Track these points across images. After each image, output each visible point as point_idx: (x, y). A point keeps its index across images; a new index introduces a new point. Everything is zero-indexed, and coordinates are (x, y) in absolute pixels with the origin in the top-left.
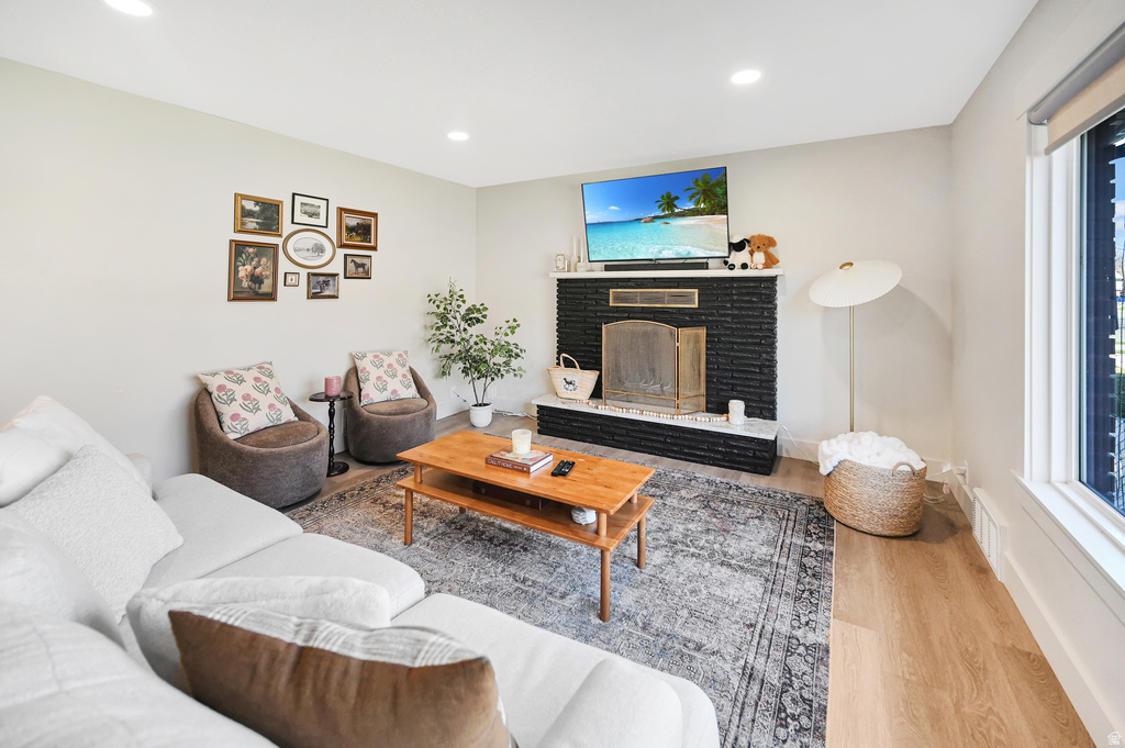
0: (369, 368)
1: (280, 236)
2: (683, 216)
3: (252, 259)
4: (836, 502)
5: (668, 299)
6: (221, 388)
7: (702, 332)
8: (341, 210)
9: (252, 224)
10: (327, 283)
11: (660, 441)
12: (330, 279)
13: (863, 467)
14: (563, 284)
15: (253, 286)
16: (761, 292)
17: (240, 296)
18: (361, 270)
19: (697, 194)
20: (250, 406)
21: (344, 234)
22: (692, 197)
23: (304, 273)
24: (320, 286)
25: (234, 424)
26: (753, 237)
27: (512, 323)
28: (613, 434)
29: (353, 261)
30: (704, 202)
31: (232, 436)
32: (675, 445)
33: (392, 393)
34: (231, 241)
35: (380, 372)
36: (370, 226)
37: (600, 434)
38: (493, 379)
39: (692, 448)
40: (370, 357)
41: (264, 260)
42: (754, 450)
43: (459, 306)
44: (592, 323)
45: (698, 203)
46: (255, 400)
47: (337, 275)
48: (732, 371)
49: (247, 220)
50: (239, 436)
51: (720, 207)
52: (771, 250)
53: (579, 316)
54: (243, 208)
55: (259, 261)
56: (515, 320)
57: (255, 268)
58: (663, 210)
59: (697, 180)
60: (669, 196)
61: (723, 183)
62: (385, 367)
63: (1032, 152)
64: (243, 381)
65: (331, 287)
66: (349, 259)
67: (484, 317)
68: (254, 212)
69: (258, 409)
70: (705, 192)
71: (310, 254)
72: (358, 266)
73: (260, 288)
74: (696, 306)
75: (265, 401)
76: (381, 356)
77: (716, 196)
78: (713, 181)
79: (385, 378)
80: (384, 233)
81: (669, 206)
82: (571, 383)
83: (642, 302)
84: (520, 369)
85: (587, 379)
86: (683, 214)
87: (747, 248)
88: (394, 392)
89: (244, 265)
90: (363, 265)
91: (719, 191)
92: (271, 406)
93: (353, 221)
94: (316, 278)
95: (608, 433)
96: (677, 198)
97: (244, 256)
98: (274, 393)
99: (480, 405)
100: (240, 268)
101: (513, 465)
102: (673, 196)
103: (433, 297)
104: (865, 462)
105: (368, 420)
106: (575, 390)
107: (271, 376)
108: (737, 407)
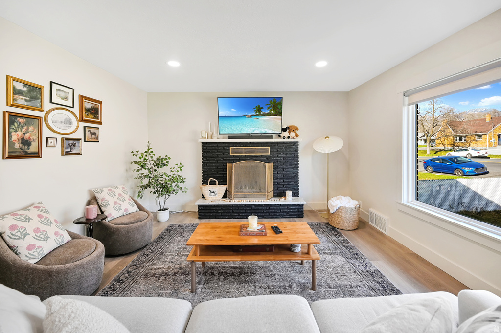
0: (107, 197)
1: (42, 111)
2: (264, 116)
3: (22, 127)
4: (337, 222)
5: (257, 151)
6: (13, 228)
7: (272, 164)
8: (82, 97)
9: (21, 100)
10: (74, 145)
11: (261, 212)
12: (76, 142)
13: (347, 208)
14: (205, 145)
15: (23, 148)
16: (293, 147)
17: (13, 155)
18: (94, 136)
19: (271, 107)
20: (42, 236)
21: (84, 113)
22: (269, 108)
23: (59, 137)
24: (70, 147)
25: (31, 252)
26: (290, 126)
27: (179, 165)
28: (239, 213)
29: (89, 131)
30: (273, 110)
31: (32, 262)
32: (268, 212)
33: (125, 211)
34: (5, 113)
35: (115, 199)
36: (98, 109)
37: (233, 214)
38: (169, 195)
39: (275, 212)
40: (106, 191)
41: (31, 128)
42: (298, 209)
43: (152, 157)
44: (221, 163)
45: (271, 111)
46: (44, 231)
47: (81, 139)
48: (283, 179)
49: (18, 97)
50: (38, 260)
51: (280, 113)
52: (297, 131)
53: (214, 160)
54: (14, 88)
55: (28, 129)
56: (181, 164)
57: (24, 134)
58: (256, 113)
59: (271, 101)
60: (259, 107)
61: (281, 104)
62: (117, 196)
63: (404, 105)
64: (29, 219)
65: (77, 147)
66: (87, 129)
67: (168, 162)
68: (23, 92)
69: (48, 237)
70: (274, 106)
71: (62, 125)
72: (92, 134)
73: (29, 149)
74: (269, 154)
75: (51, 230)
76: (113, 189)
77: (278, 108)
78: (277, 102)
79: (119, 202)
80: (106, 113)
81: (259, 111)
82: (213, 192)
83: (246, 153)
84: (185, 188)
85: (221, 189)
86: (264, 115)
87: (288, 131)
88: (126, 210)
89: (16, 131)
90: (95, 134)
91: (279, 106)
92: (56, 233)
93: (88, 105)
94: (67, 141)
95: (236, 213)
96: (262, 108)
97: (16, 124)
98: (55, 224)
99: (163, 210)
100: (13, 134)
101: (256, 234)
102: (261, 107)
103: (135, 153)
104: (347, 206)
105: (117, 230)
106: (215, 195)
107: (47, 212)
108: (289, 193)
